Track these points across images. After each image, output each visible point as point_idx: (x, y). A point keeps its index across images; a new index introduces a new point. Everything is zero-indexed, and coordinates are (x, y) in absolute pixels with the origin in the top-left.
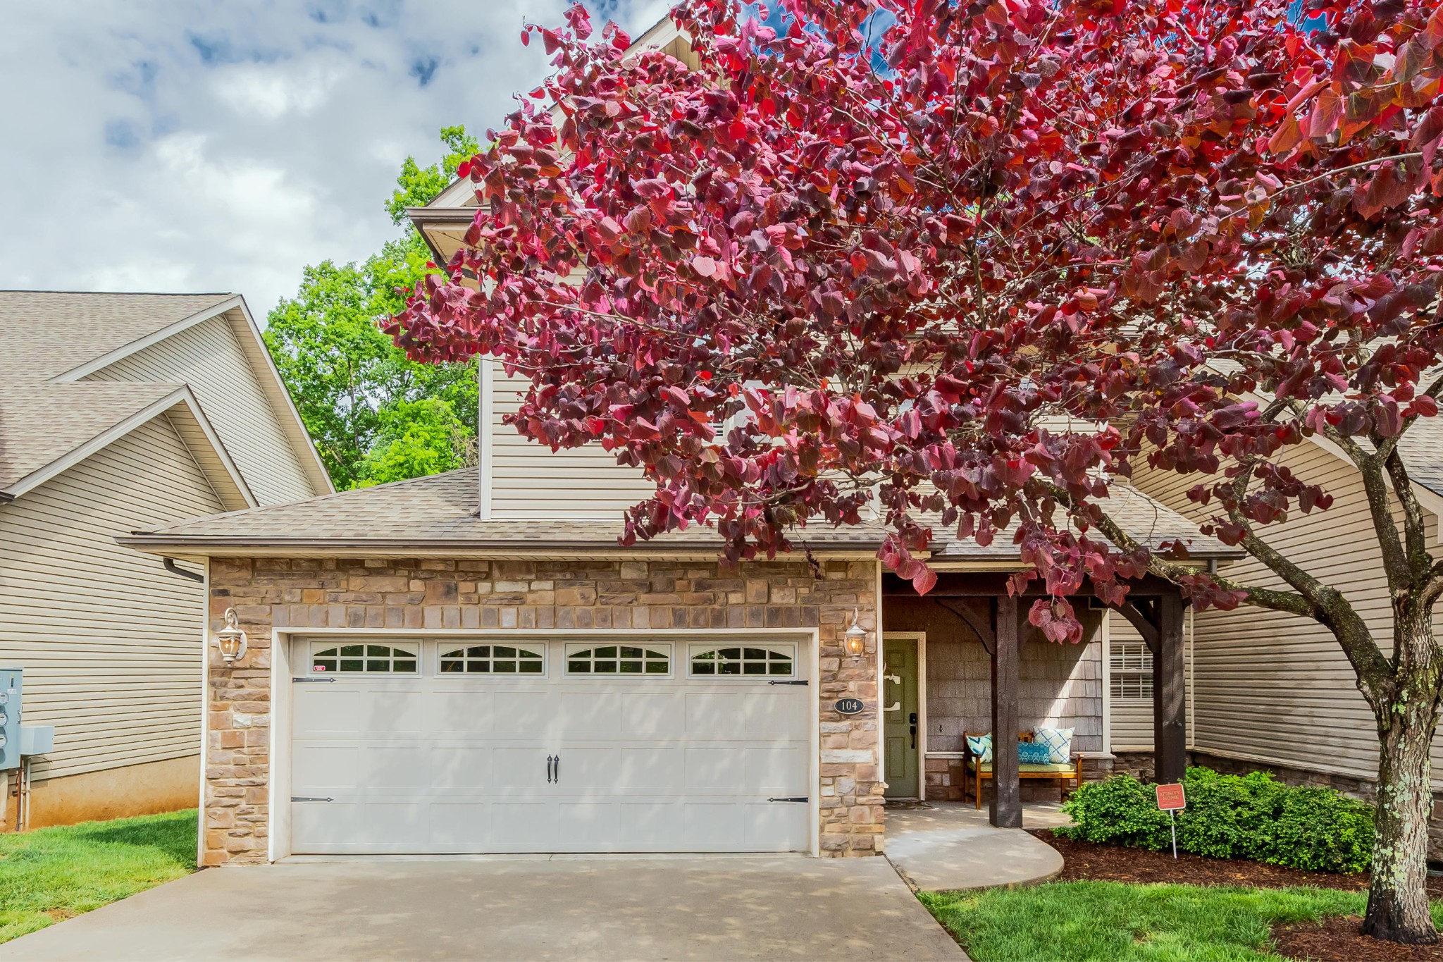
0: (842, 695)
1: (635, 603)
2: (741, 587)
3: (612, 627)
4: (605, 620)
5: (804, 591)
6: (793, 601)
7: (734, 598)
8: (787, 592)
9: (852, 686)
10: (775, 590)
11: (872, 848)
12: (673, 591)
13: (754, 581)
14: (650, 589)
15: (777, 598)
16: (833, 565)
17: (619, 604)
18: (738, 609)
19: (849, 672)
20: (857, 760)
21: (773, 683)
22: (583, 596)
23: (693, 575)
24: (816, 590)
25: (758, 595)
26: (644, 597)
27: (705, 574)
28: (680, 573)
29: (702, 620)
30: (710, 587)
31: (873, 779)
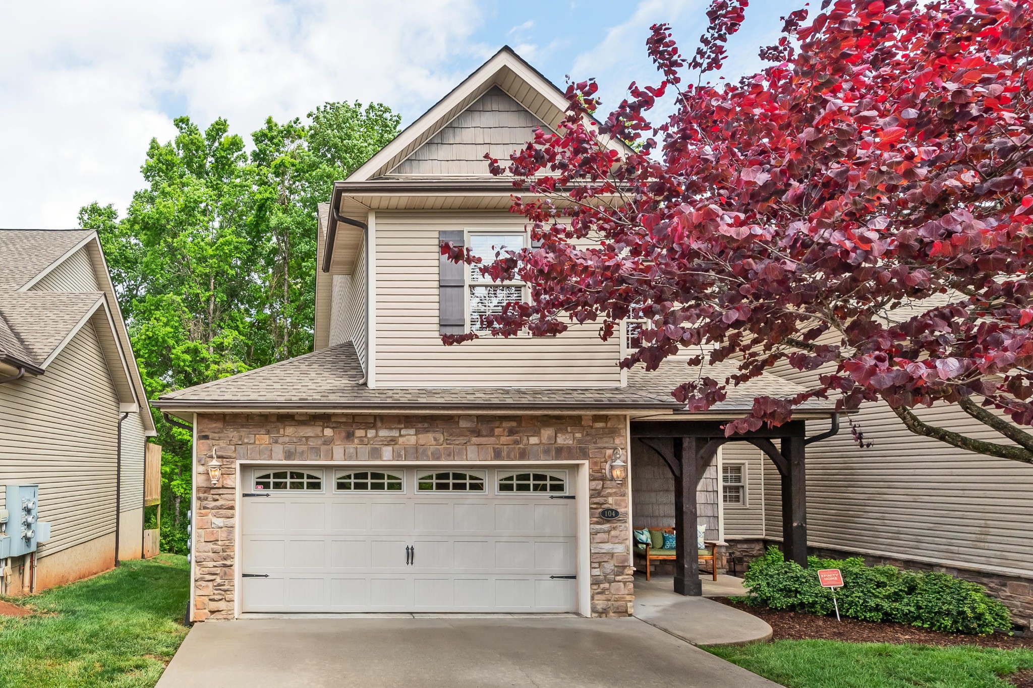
0: (604, 506)
1: (468, 444)
2: (537, 433)
3: (454, 460)
4: (449, 455)
5: (578, 435)
6: (571, 442)
7: (534, 440)
8: (567, 436)
9: (611, 500)
10: (559, 435)
11: (626, 612)
12: (493, 436)
13: (547, 429)
14: (479, 434)
15: (562, 440)
16: (596, 418)
17: (457, 445)
18: (536, 448)
19: (609, 491)
20: (615, 551)
21: (552, 497)
22: (435, 439)
23: (506, 424)
24: (587, 435)
25: (549, 438)
26: (475, 440)
27: (514, 424)
28: (497, 424)
29: (512, 455)
30: (517, 432)
31: (626, 564)
